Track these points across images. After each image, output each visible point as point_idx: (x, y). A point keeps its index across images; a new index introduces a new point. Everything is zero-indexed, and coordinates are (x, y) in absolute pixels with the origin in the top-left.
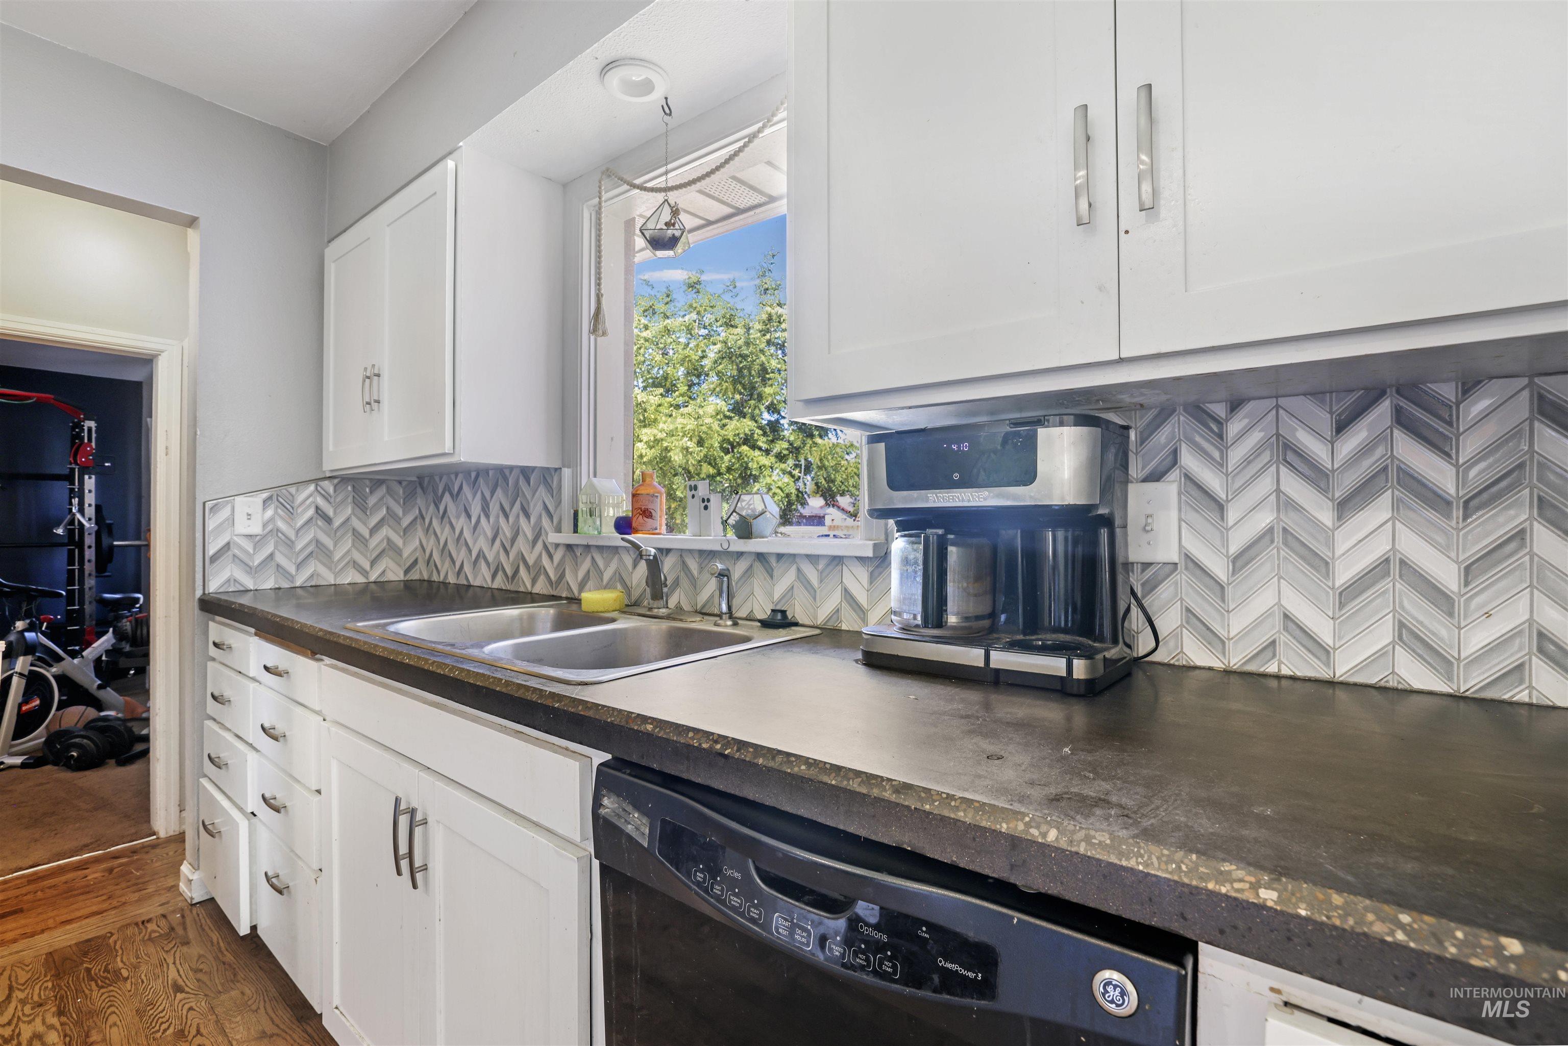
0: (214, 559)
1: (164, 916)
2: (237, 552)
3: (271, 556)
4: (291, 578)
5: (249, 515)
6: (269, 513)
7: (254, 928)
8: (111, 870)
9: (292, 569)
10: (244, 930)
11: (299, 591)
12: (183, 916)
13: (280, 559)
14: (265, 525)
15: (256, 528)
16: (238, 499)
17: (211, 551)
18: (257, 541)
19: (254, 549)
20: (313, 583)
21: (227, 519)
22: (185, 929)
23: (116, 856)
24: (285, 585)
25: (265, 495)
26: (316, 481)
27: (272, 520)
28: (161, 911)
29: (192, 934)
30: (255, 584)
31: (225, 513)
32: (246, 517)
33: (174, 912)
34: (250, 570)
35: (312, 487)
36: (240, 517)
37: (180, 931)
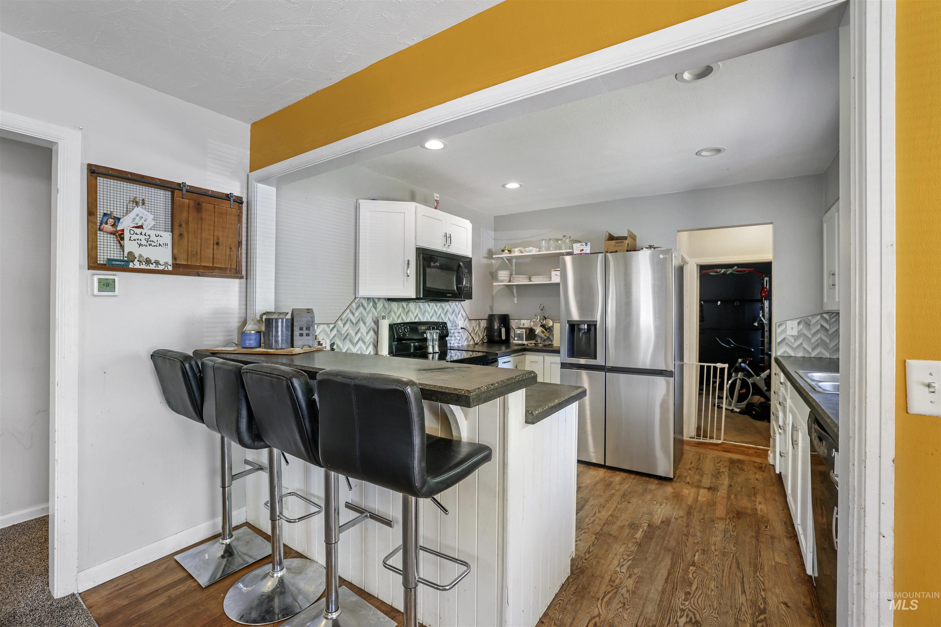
0: (780, 343)
1: (761, 463)
2: (788, 342)
3: (801, 344)
4: (809, 353)
5: (792, 328)
6: (801, 326)
7: (780, 473)
8: (756, 452)
9: (810, 350)
10: (778, 472)
11: (812, 359)
12: (766, 466)
13: (805, 345)
14: (798, 332)
15: (795, 333)
16: (788, 322)
17: (778, 340)
18: (796, 338)
19: (794, 341)
20: (819, 356)
21: (784, 329)
22: (765, 469)
23: (759, 449)
24: (807, 356)
25: (799, 320)
26: (821, 314)
27: (801, 330)
28: (761, 462)
29: (766, 470)
30: (794, 354)
31: (783, 327)
32: (791, 329)
33: (764, 464)
34: (792, 348)
35: (819, 317)
36: (789, 329)
37: (763, 469)
